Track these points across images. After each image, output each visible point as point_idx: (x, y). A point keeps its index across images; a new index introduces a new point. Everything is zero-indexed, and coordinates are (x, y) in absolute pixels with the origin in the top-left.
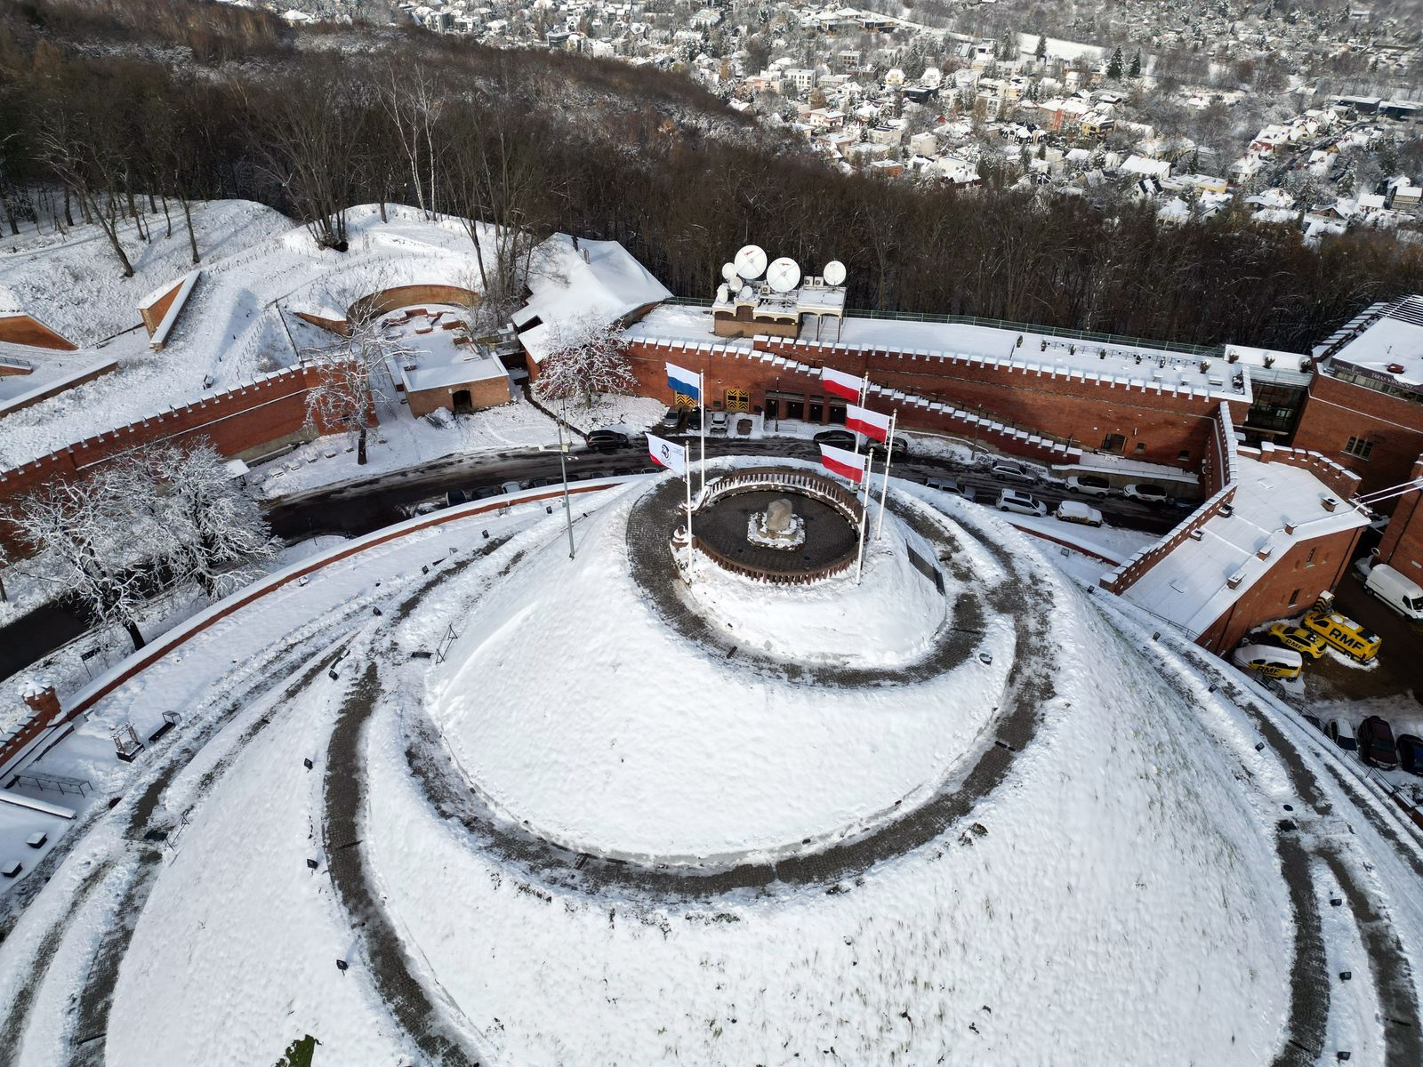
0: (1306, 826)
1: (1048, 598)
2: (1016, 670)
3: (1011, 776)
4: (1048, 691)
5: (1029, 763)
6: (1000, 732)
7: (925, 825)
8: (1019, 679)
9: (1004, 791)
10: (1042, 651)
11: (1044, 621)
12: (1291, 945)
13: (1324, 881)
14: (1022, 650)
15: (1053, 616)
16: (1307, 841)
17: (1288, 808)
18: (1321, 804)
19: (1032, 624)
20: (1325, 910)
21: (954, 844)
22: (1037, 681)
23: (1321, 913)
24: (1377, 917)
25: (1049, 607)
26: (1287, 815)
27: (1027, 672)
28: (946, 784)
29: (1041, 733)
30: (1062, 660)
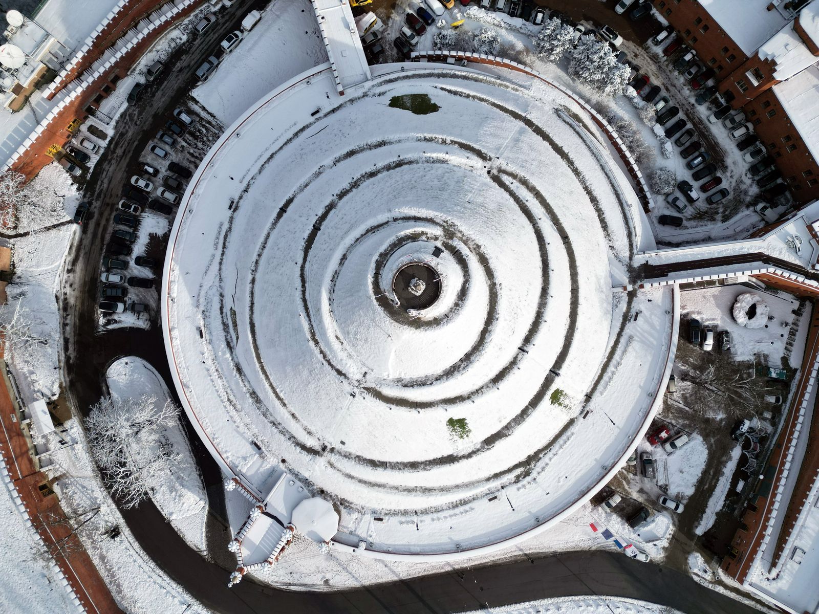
0: (491, 167)
1: (453, 225)
2: (469, 248)
3: (493, 270)
4: (479, 247)
5: (493, 264)
6: (482, 264)
7: (494, 294)
8: (472, 249)
9: (496, 274)
10: (468, 239)
11: (461, 232)
12: (515, 203)
13: (505, 179)
14: (465, 243)
15: (460, 228)
16: (495, 172)
17: (485, 167)
18: (488, 158)
19: (459, 235)
20: (512, 187)
21: (501, 292)
22: (475, 247)
23: (512, 189)
24: (517, 175)
25: (456, 227)
26: (486, 169)
27: (471, 247)
28: (487, 283)
29: (487, 256)
30: (473, 237)
